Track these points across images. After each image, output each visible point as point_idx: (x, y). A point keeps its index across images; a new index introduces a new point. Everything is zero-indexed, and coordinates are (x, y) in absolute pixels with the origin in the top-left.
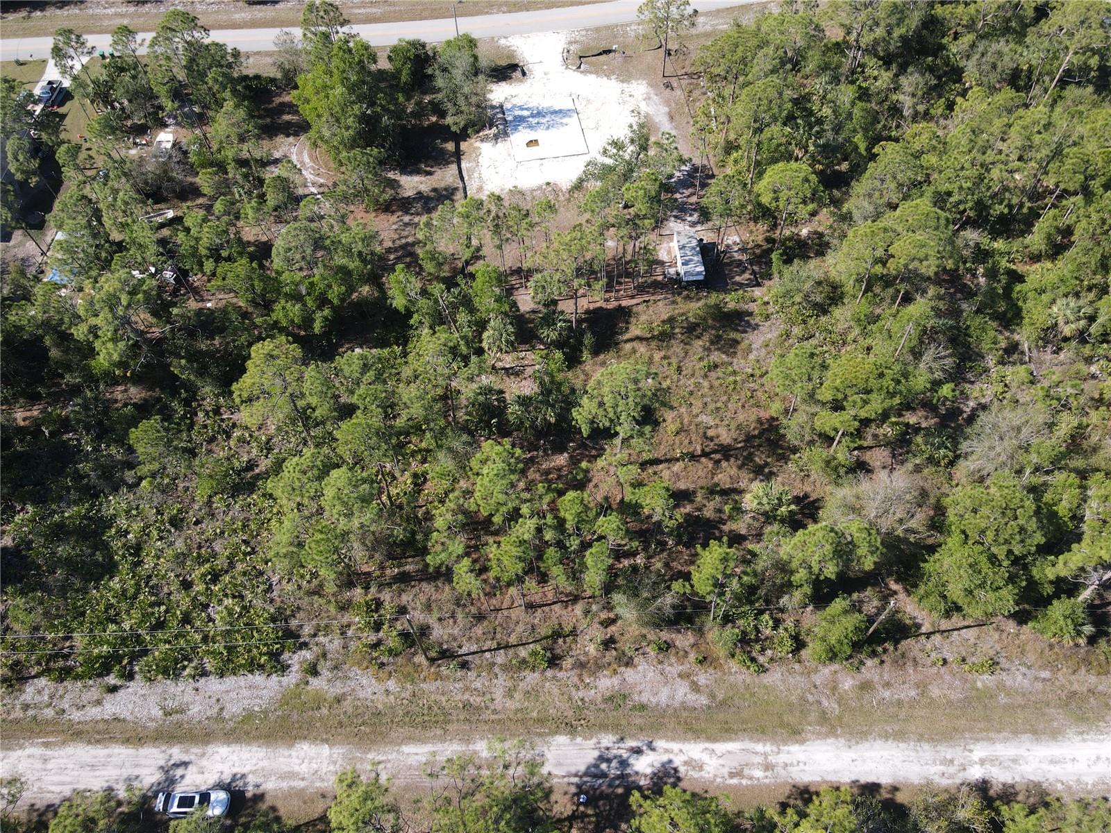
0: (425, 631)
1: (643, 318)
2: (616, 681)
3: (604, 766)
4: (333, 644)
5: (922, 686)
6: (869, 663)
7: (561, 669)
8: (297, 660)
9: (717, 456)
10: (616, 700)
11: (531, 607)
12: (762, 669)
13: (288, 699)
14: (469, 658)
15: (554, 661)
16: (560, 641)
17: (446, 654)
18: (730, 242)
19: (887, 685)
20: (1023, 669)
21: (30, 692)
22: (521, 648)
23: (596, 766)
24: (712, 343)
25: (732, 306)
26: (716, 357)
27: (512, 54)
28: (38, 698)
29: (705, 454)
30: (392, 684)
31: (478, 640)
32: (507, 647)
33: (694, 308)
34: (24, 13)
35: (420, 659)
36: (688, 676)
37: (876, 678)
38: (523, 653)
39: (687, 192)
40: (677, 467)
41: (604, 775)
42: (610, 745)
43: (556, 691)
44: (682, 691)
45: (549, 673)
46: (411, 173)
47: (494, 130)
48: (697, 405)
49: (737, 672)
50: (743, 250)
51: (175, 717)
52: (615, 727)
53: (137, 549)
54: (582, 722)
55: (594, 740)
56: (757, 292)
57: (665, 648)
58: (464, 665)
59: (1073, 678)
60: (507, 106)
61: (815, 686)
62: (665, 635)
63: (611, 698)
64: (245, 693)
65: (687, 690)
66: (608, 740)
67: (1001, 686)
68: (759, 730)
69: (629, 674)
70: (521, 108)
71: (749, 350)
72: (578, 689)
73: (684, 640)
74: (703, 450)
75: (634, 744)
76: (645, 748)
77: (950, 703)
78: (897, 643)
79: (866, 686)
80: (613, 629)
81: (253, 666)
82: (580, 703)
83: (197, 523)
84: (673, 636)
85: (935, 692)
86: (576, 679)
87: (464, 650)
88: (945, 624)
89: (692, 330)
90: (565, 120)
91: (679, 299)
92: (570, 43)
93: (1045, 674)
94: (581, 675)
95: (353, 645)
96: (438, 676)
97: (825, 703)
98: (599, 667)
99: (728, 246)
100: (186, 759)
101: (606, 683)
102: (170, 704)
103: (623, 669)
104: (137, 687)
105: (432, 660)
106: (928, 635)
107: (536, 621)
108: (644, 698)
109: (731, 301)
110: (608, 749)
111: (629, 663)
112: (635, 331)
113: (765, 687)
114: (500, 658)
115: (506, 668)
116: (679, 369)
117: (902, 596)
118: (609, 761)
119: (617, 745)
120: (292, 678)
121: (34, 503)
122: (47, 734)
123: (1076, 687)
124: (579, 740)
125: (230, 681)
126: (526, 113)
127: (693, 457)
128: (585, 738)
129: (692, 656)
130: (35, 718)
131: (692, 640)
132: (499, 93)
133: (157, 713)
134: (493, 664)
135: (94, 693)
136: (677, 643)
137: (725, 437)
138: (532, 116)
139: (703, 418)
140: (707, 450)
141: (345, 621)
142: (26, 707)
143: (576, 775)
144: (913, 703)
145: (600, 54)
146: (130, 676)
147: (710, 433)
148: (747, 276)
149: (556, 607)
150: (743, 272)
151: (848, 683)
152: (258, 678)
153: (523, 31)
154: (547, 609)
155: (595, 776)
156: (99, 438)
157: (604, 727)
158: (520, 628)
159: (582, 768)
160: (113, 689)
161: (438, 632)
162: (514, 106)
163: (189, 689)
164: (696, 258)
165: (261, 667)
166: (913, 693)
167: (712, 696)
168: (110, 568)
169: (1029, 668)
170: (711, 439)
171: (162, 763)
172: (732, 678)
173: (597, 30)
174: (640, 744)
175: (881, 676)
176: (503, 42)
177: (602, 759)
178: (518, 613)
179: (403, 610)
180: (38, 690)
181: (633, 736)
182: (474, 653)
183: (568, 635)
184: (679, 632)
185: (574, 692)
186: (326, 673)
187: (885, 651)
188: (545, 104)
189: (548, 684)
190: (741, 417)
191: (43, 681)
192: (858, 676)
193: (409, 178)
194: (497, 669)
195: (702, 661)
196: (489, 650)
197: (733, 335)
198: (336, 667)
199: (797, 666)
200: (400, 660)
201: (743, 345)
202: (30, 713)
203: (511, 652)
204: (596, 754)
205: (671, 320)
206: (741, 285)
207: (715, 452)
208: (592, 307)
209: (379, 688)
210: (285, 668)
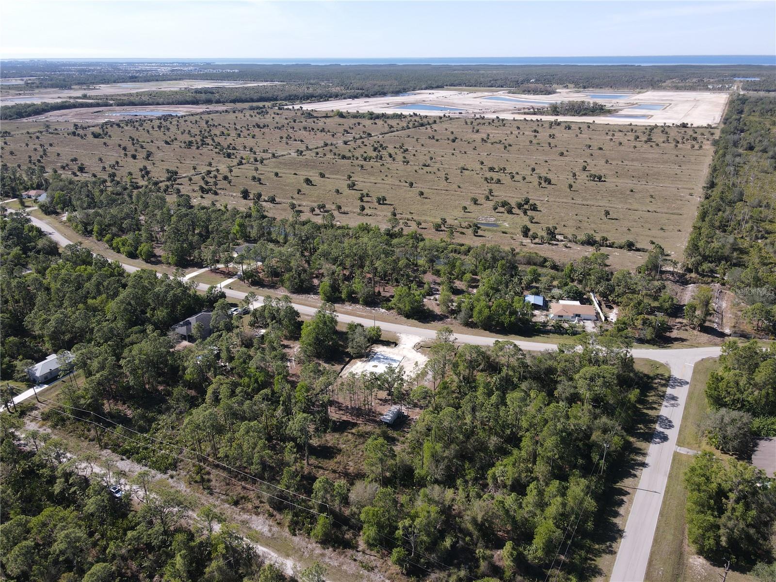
0: (209, 481)
1: (360, 428)
2: (248, 517)
4: (183, 473)
5: (341, 564)
6: (331, 549)
7: (236, 507)
8: (170, 472)
9: (342, 475)
10: (244, 522)
11: (244, 488)
12: (295, 535)
13: (160, 481)
14: (215, 493)
15: (236, 503)
16: (244, 500)
17: (209, 488)
18: (414, 418)
19: (330, 558)
20: (381, 576)
21: (104, 452)
25: (395, 435)
27: (398, 339)
29: (339, 472)
30: (188, 490)
31: (221, 490)
32: (228, 495)
35: (201, 487)
36: (271, 526)
37: (328, 555)
38: (230, 498)
40: (326, 472)
43: (230, 511)
44: (265, 530)
45: (232, 507)
46: (327, 363)
47: (367, 359)
48: (352, 458)
49: (286, 532)
51: (130, 473)
53: (158, 430)
56: (409, 435)
57: (271, 515)
58: (211, 494)
61: (307, 547)
62: (275, 513)
65: (267, 530)
67: (368, 577)
68: (278, 551)
69: (254, 517)
72: (236, 514)
73: (279, 516)
78: (345, 548)
79: (323, 555)
81: (159, 469)
82: (233, 518)
84: (277, 514)
85: (344, 567)
86: (238, 512)
87: (215, 490)
88: (368, 551)
91: (377, 427)
92: (422, 341)
94: (241, 511)
95: (187, 476)
96: (202, 493)
97: (306, 553)
98: (248, 511)
101: (246, 516)
102: (132, 469)
104: (128, 462)
105: (204, 489)
106: (358, 551)
107: (242, 492)
108: (253, 526)
111: (257, 515)
112: (353, 431)
113: (291, 540)
114: (223, 497)
115: (222, 500)
120: (165, 477)
121: (145, 409)
122: (100, 463)
125: (151, 470)
127: (334, 472)
129: (277, 522)
130: (100, 458)
131: (281, 517)
132: (380, 349)
133: (127, 470)
134: (220, 498)
135: (118, 458)
136: (276, 516)
137: (351, 471)
139: (349, 463)
140: (341, 472)
141: (191, 469)
142: (100, 455)
145: (429, 347)
146: (129, 458)
148: (410, 429)
149: (252, 492)
151: (318, 550)
152: (158, 473)
153: (407, 333)
154: (248, 491)
158: (236, 492)
160: (122, 460)
161: (213, 483)
163: (139, 468)
164: (392, 416)
165: (160, 470)
166: (336, 564)
167: (273, 535)
168: (147, 431)
169: (384, 576)
170: (346, 469)
172: (283, 533)
175: (331, 555)
176: (398, 334)
178: (240, 488)
179: (208, 473)
180: (106, 453)
182: (217, 492)
183: (247, 500)
184: (280, 513)
185: (234, 515)
186: (175, 479)
187: (338, 548)
188: (391, 356)
189: (229, 509)
191: (109, 451)
192: (323, 551)
193: (325, 364)
195: (279, 524)
196: (222, 494)
198: (179, 479)
199: (306, 539)
200: (196, 485)
203: (227, 497)
206: (404, 431)
207: (343, 473)
208: (346, 419)
209: (185, 489)
210: (166, 473)
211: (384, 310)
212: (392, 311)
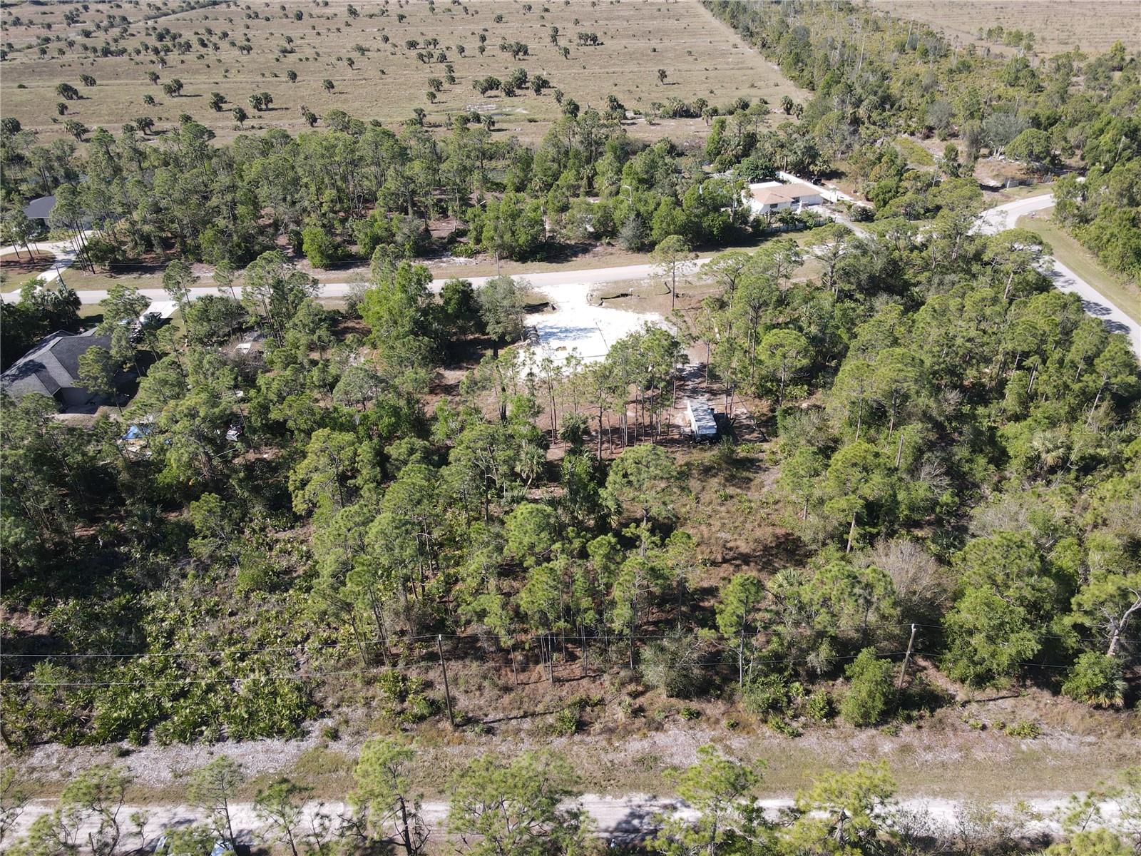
0: (451, 701)
2: (646, 744)
3: (636, 822)
4: (357, 713)
5: (965, 749)
6: (906, 728)
7: (589, 734)
8: (316, 728)
9: (738, 562)
10: (648, 762)
11: (558, 681)
12: (795, 735)
13: (305, 762)
14: (495, 725)
15: (581, 726)
16: (588, 709)
17: (469, 721)
18: (738, 412)
19: (928, 748)
20: (1068, 735)
21: (38, 756)
22: (548, 716)
23: (627, 822)
24: (727, 480)
25: (742, 455)
26: (731, 490)
27: (544, 297)
28: (46, 762)
29: (725, 561)
30: (414, 749)
31: (504, 709)
32: (533, 715)
33: (709, 455)
34: (135, 275)
35: (446, 725)
36: (721, 740)
37: (916, 743)
38: (550, 719)
39: (697, 381)
40: (700, 571)
41: (637, 830)
42: (643, 802)
43: (584, 753)
45: (577, 738)
46: (454, 369)
47: (528, 341)
48: (717, 524)
49: (772, 738)
50: (750, 418)
51: (184, 779)
52: (646, 787)
53: (171, 634)
54: (612, 782)
55: (625, 798)
56: (766, 446)
57: (695, 715)
58: (490, 731)
59: (1119, 741)
60: (538, 327)
61: (854, 750)
62: (695, 705)
63: (642, 761)
64: (261, 756)
66: (639, 798)
67: (1047, 749)
69: (660, 738)
70: (551, 328)
71: (762, 485)
72: (607, 752)
73: (714, 708)
74: (723, 558)
75: (667, 801)
76: (679, 805)
77: (997, 765)
78: (932, 711)
79: (906, 749)
80: (641, 701)
81: (273, 731)
82: (609, 765)
83: (232, 614)
84: (703, 705)
85: (979, 755)
86: (604, 743)
87: (490, 718)
88: (978, 695)
89: (707, 471)
90: (589, 335)
91: (694, 451)
92: (594, 290)
93: (1091, 739)
94: (610, 739)
95: (376, 715)
96: (463, 741)
98: (627, 732)
99: (736, 415)
100: (191, 817)
101: (636, 746)
102: (182, 766)
103: (653, 733)
104: (152, 750)
105: (457, 726)
106: (964, 705)
107: (564, 693)
108: (676, 761)
109: (741, 452)
110: (640, 806)
111: (659, 727)
113: (802, 750)
114: (527, 724)
115: (531, 733)
116: (698, 500)
117: (932, 671)
118: (641, 817)
119: (649, 803)
120: (311, 743)
121: (77, 598)
122: (49, 794)
123: (1124, 750)
124: (609, 798)
125: (247, 746)
126: (555, 330)
127: (714, 563)
128: (615, 797)
129: (724, 723)
130: (39, 780)
131: (723, 708)
132: (531, 320)
133: (167, 775)
134: (520, 730)
135: (105, 757)
136: (708, 712)
137: (744, 548)
138: (561, 332)
139: (722, 535)
140: (727, 557)
141: (370, 694)
142: (32, 770)
143: (606, 831)
144: (956, 764)
145: (618, 297)
146: (144, 742)
147: (729, 545)
148: (755, 435)
149: (585, 682)
150: (752, 432)
151: (887, 746)
152: (276, 743)
154: (574, 683)
155: (627, 831)
156: (148, 548)
157: (635, 787)
158: (548, 698)
159: (613, 824)
160: (125, 754)
161: (464, 703)
162: (545, 327)
163: (204, 754)
164: (708, 417)
165: (281, 732)
166: (956, 756)
167: (747, 759)
169: (1073, 733)
170: (731, 549)
171: (165, 821)
172: (766, 742)
173: (616, 282)
174: (674, 802)
175: (921, 740)
176: (536, 290)
177: (633, 815)
178: (546, 686)
179: (429, 685)
180: (48, 755)
181: (667, 795)
182: (499, 720)
183: (596, 704)
184: (709, 701)
185: (603, 755)
186: (346, 738)
187: (921, 717)
188: (570, 325)
189: (575, 748)
190: (758, 533)
191: (55, 746)
192: (896, 740)
193: (452, 372)
194: (523, 735)
195: (734, 726)
196: (516, 718)
197: (745, 474)
198: (358, 733)
199: (832, 732)
200: (424, 726)
201: (755, 482)
202: (35, 775)
203: (538, 719)
204: (628, 811)
205: (688, 464)
206: (750, 441)
207: (735, 559)
208: (615, 456)
210: (305, 734)
211: (462, 259)
212: (480, 257)
